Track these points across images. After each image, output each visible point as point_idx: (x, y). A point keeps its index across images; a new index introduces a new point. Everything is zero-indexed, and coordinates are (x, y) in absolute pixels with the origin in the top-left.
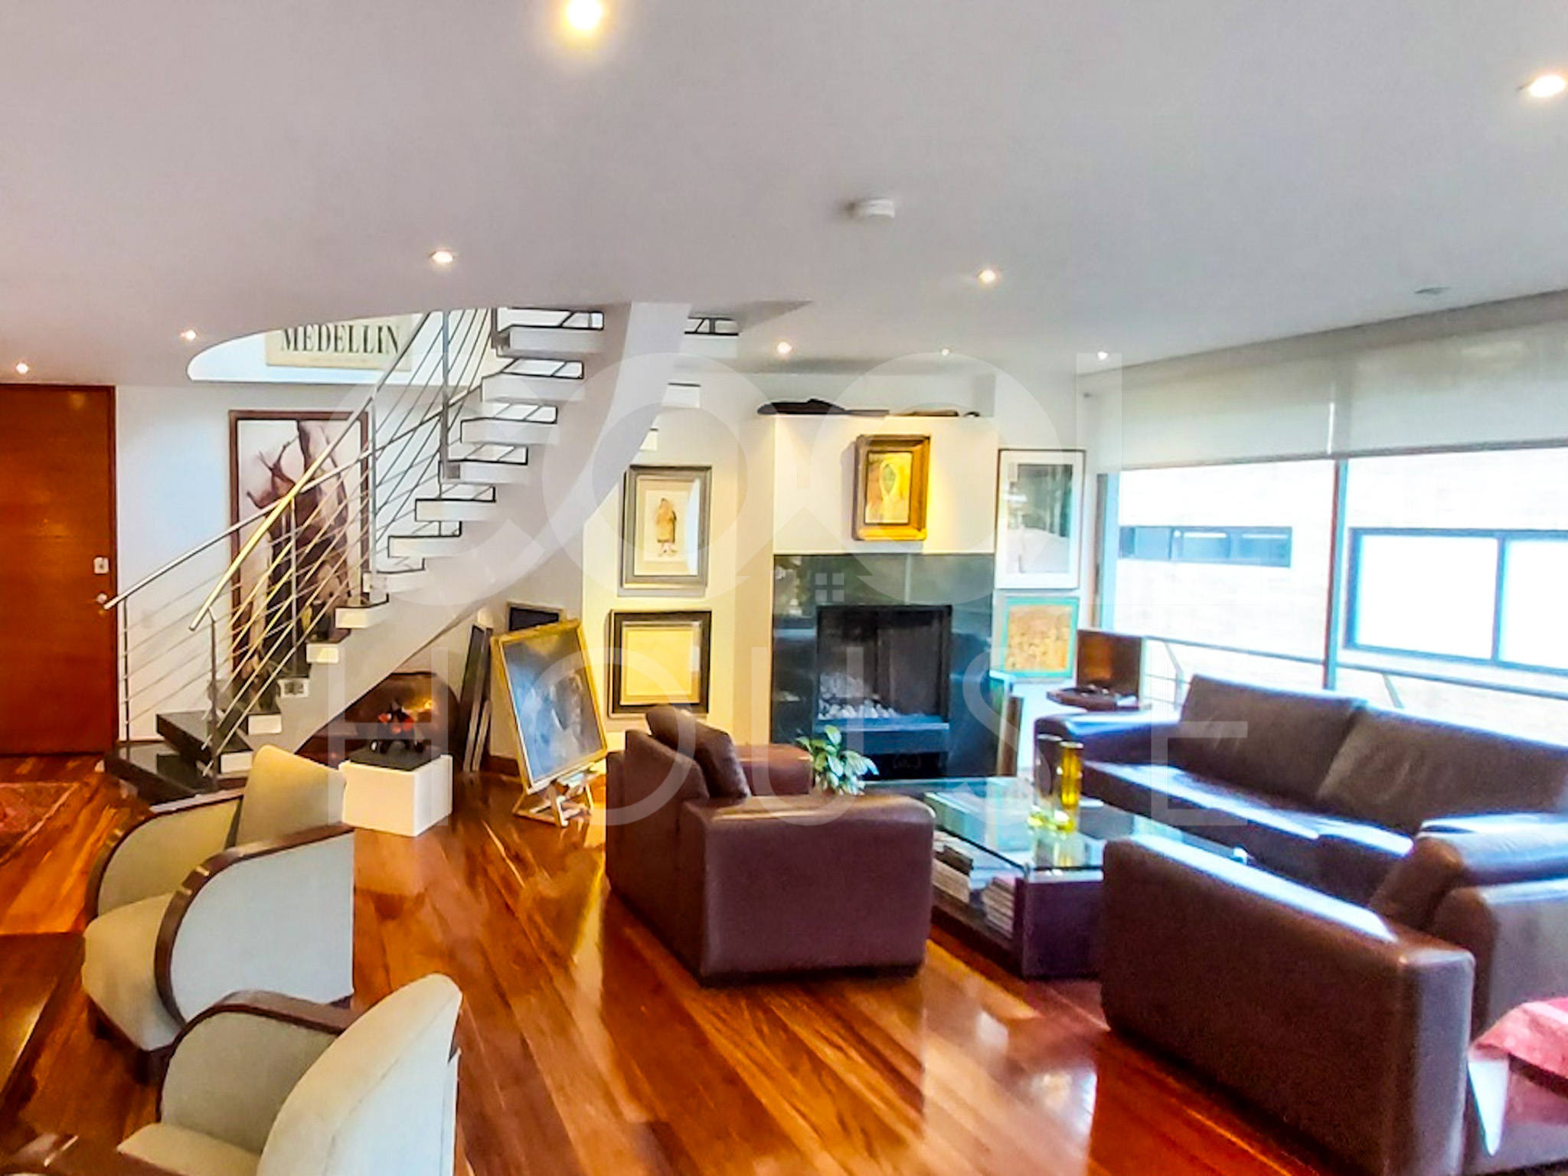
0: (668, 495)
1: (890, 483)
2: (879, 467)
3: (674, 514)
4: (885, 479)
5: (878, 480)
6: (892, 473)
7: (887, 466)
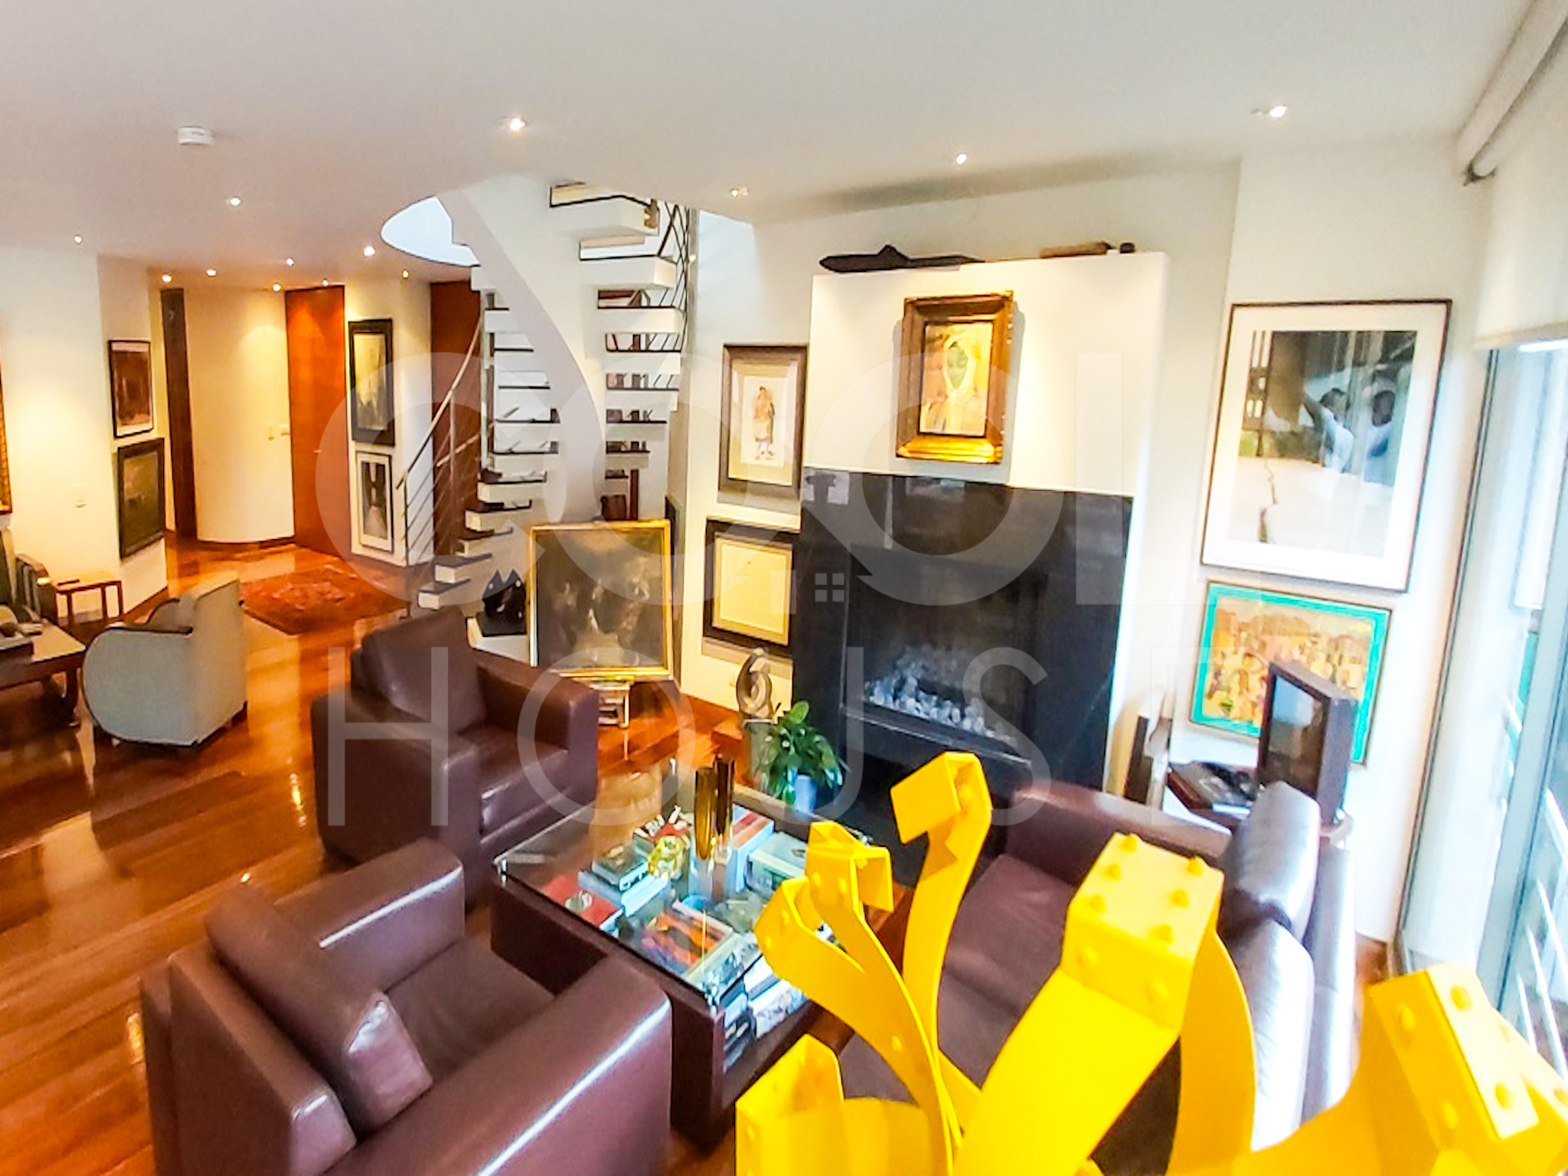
0: (767, 382)
1: (957, 371)
2: (942, 346)
3: (772, 405)
4: (950, 366)
5: (940, 368)
6: (962, 356)
7: (954, 345)
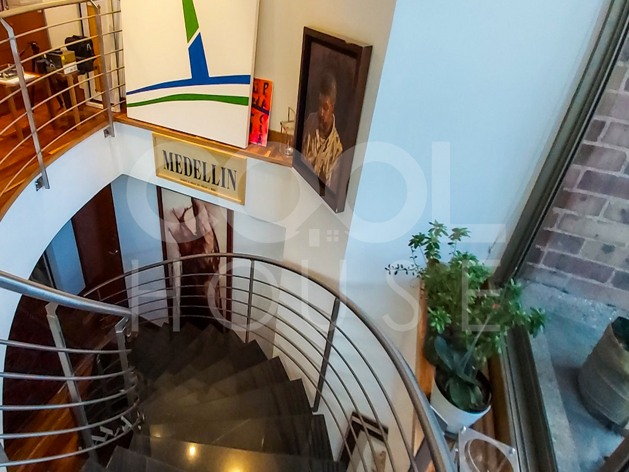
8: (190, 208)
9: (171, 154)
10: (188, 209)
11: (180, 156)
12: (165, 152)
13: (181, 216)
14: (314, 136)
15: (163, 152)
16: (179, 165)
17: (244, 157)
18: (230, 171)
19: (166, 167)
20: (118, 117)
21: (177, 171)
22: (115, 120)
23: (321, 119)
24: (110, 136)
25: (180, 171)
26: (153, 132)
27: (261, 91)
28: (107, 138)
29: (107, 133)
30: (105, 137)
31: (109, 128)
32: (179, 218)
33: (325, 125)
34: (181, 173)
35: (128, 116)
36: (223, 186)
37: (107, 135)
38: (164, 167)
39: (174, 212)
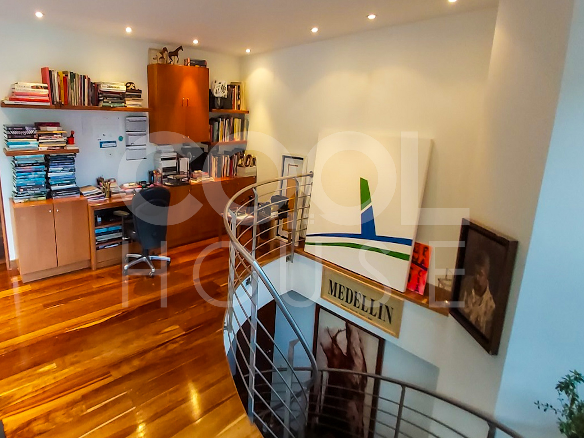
8: (343, 330)
9: (336, 284)
10: (341, 331)
11: (344, 287)
12: (331, 281)
13: (334, 335)
14: (470, 293)
15: (329, 281)
16: (341, 294)
17: (402, 299)
18: (387, 307)
19: (330, 293)
20: (297, 250)
21: (339, 298)
22: (295, 251)
23: (476, 282)
24: (290, 261)
25: (341, 298)
26: (324, 265)
27: (421, 252)
28: (287, 263)
29: (288, 259)
30: (287, 261)
31: (290, 256)
32: (332, 337)
33: (480, 287)
34: (342, 300)
35: (305, 250)
36: (380, 318)
37: (287, 260)
38: (328, 292)
39: (328, 331)
